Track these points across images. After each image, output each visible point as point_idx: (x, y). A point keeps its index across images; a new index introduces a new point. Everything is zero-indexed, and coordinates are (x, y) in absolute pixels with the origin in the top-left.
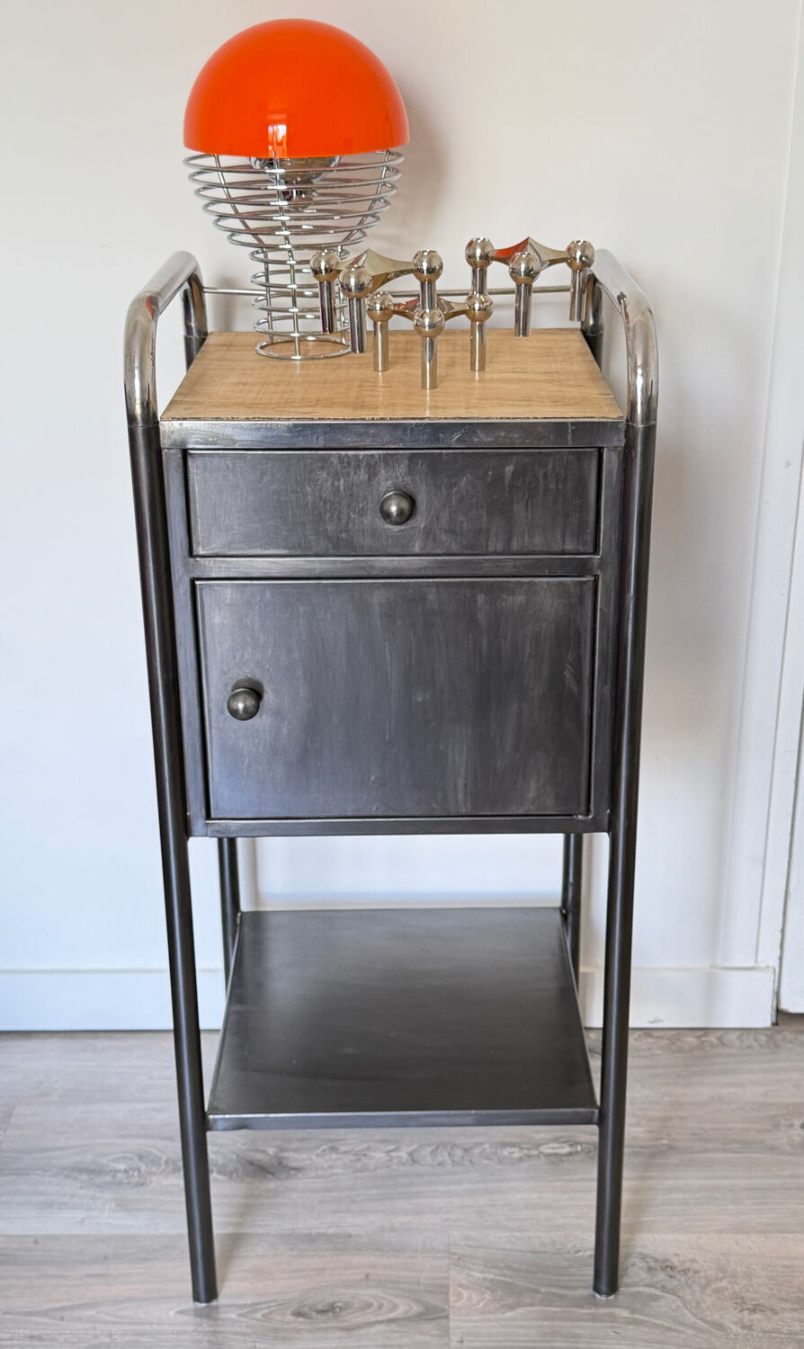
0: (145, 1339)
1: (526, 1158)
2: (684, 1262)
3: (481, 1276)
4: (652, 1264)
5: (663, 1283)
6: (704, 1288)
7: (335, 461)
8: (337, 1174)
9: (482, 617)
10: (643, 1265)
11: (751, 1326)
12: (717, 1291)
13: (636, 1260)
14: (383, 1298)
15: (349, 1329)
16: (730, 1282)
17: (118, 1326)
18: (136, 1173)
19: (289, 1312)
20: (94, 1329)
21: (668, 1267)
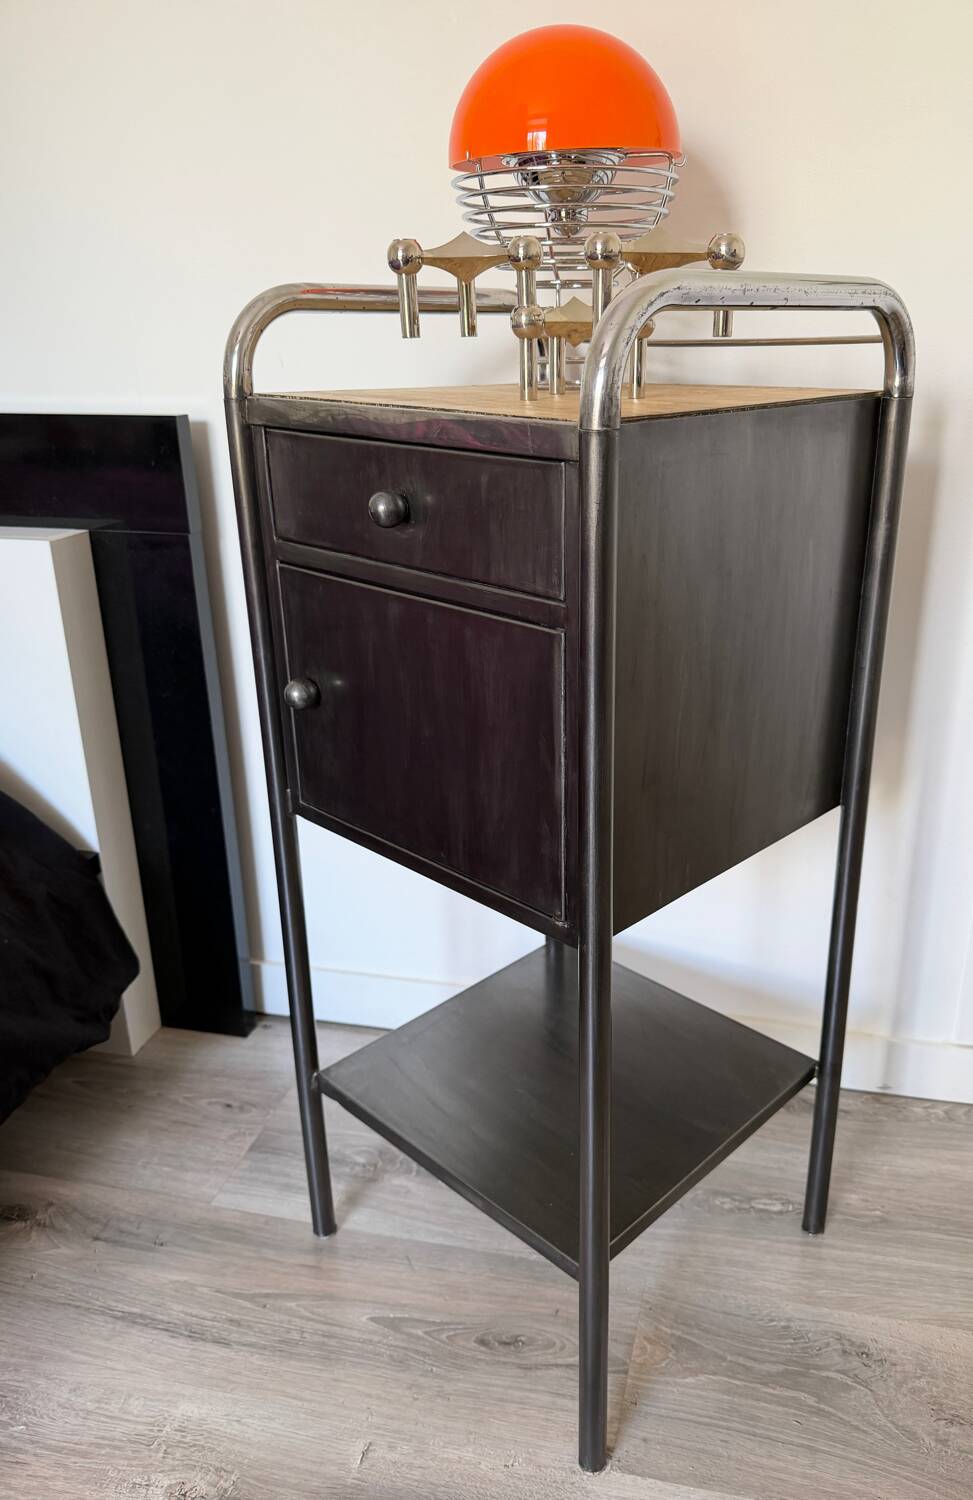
0: (333, 1342)
1: (737, 1211)
2: (882, 1350)
3: (669, 1331)
4: (848, 1348)
5: (856, 1372)
6: (899, 1385)
10: (840, 1347)
11: (947, 1440)
12: (913, 1391)
13: (831, 1340)
14: (567, 1339)
15: (528, 1368)
16: (928, 1383)
17: (311, 1323)
18: (372, 1169)
19: (473, 1338)
20: (289, 1322)
21: (864, 1353)
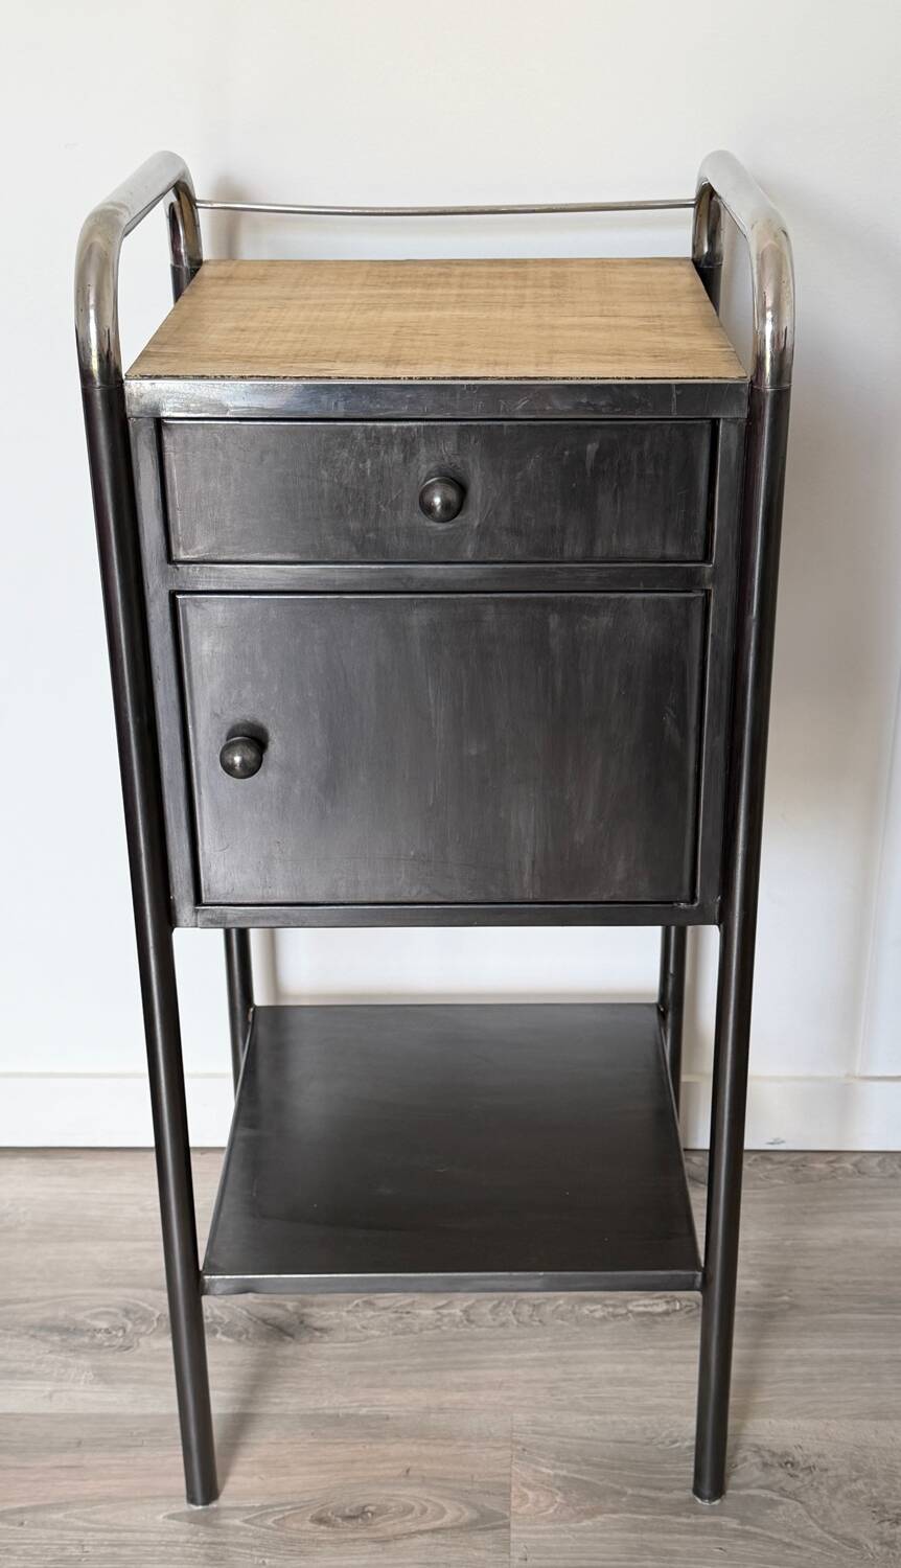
0: (125, 1551)
1: (612, 1319)
2: (809, 1456)
3: (551, 1472)
4: (768, 1459)
5: (782, 1484)
6: (833, 1491)
7: (360, 436)
8: (373, 1337)
9: (555, 643)
10: (758, 1460)
11: (892, 1542)
12: (851, 1495)
13: (749, 1453)
14: (427, 1500)
15: (384, 1541)
16: (866, 1484)
17: (90, 1534)
18: (120, 1334)
19: (309, 1518)
20: (61, 1537)
21: (788, 1463)
